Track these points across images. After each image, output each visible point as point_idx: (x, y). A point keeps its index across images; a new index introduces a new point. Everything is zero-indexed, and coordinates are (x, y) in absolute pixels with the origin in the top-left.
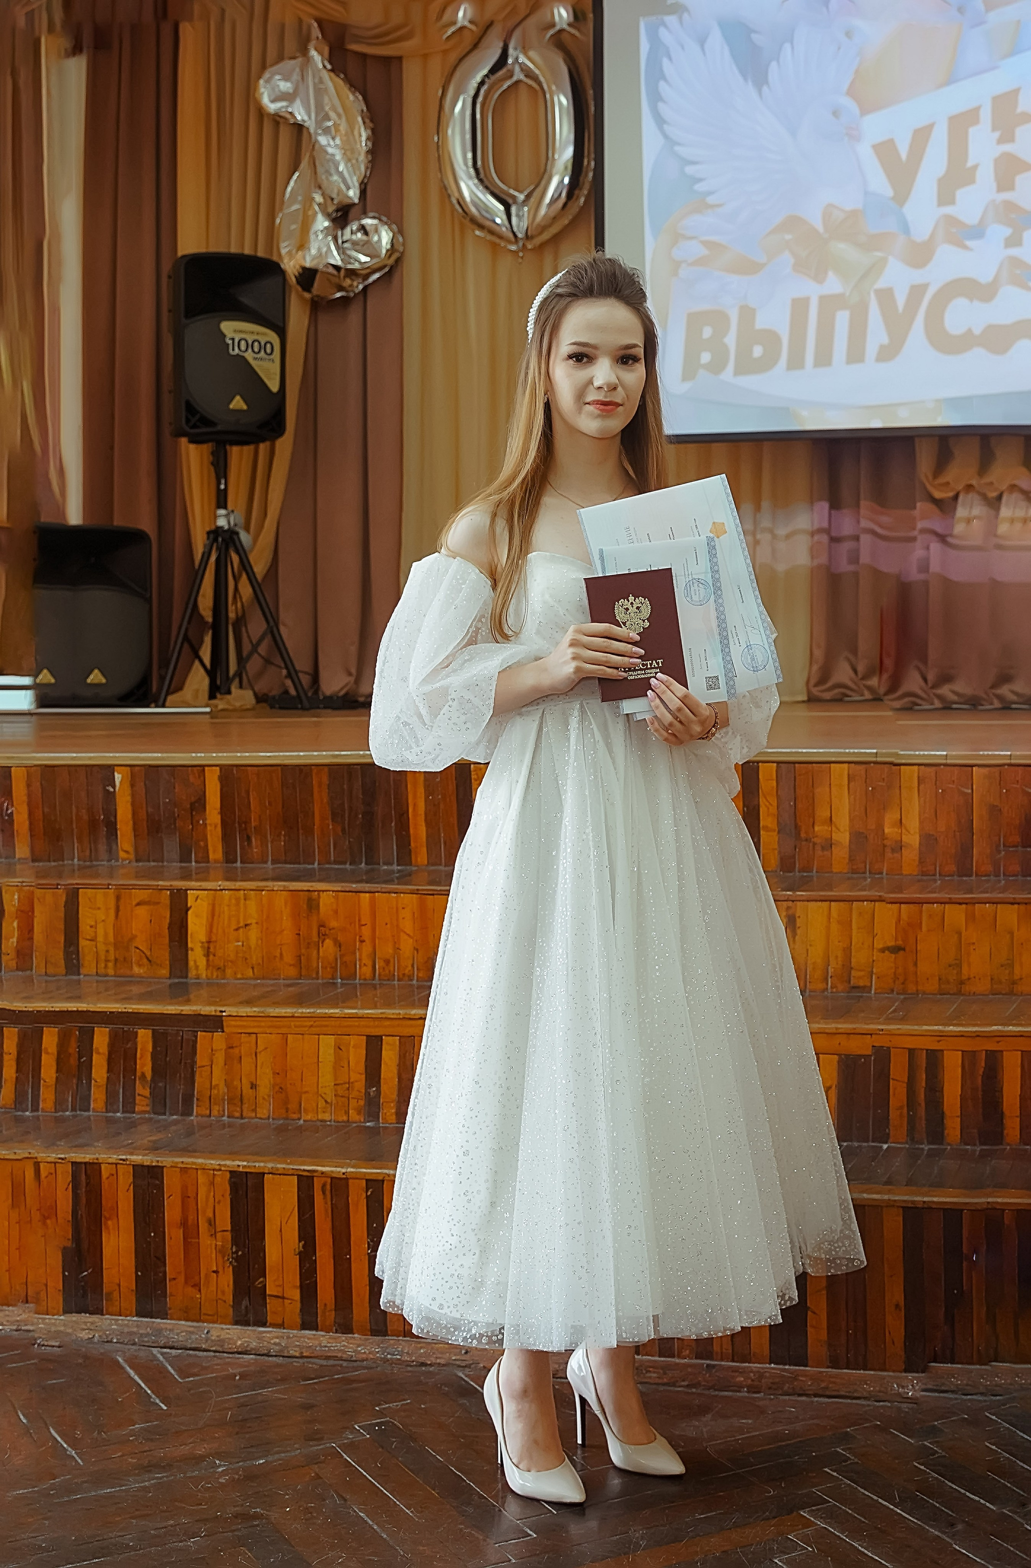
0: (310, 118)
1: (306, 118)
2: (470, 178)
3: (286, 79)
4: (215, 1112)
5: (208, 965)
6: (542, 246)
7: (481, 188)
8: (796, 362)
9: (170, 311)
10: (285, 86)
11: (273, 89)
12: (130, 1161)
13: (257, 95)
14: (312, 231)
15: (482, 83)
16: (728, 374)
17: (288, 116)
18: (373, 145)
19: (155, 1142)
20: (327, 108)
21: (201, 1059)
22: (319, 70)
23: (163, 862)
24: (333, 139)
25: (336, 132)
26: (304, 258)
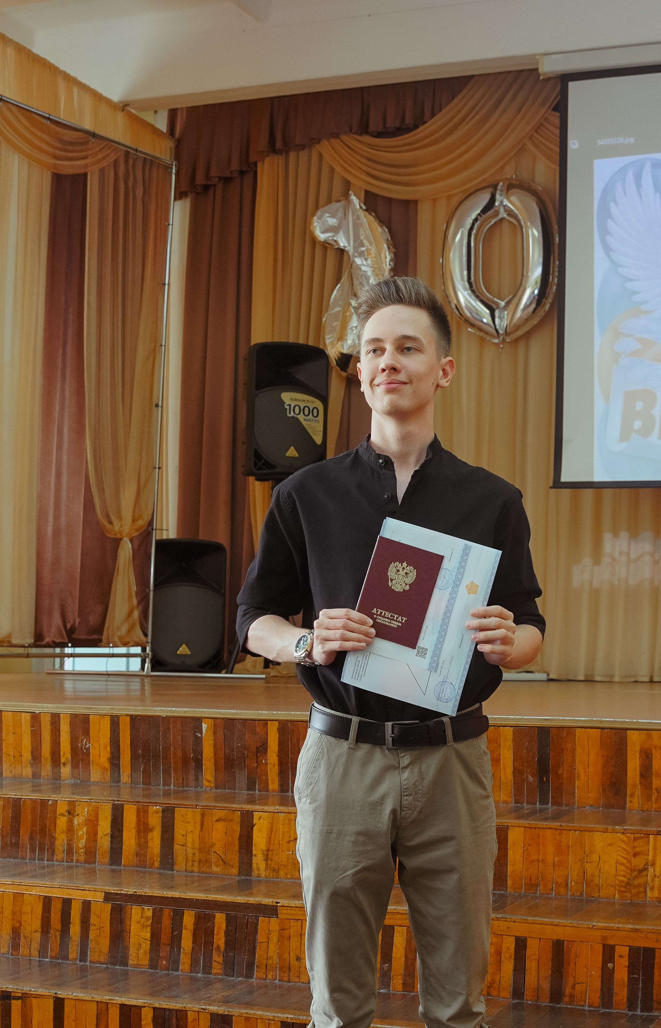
0: (349, 245)
1: (346, 245)
2: (465, 289)
3: (333, 216)
4: (270, 976)
5: (267, 868)
6: (517, 340)
7: (473, 297)
9: (244, 384)
10: (332, 221)
11: (323, 224)
12: (209, 1010)
13: (311, 228)
14: (349, 327)
15: (476, 220)
16: (654, 438)
17: (334, 243)
18: (395, 264)
19: (226, 996)
20: (362, 238)
21: (260, 938)
22: (357, 210)
23: (235, 789)
24: (366, 260)
25: (368, 255)
26: (343, 346)
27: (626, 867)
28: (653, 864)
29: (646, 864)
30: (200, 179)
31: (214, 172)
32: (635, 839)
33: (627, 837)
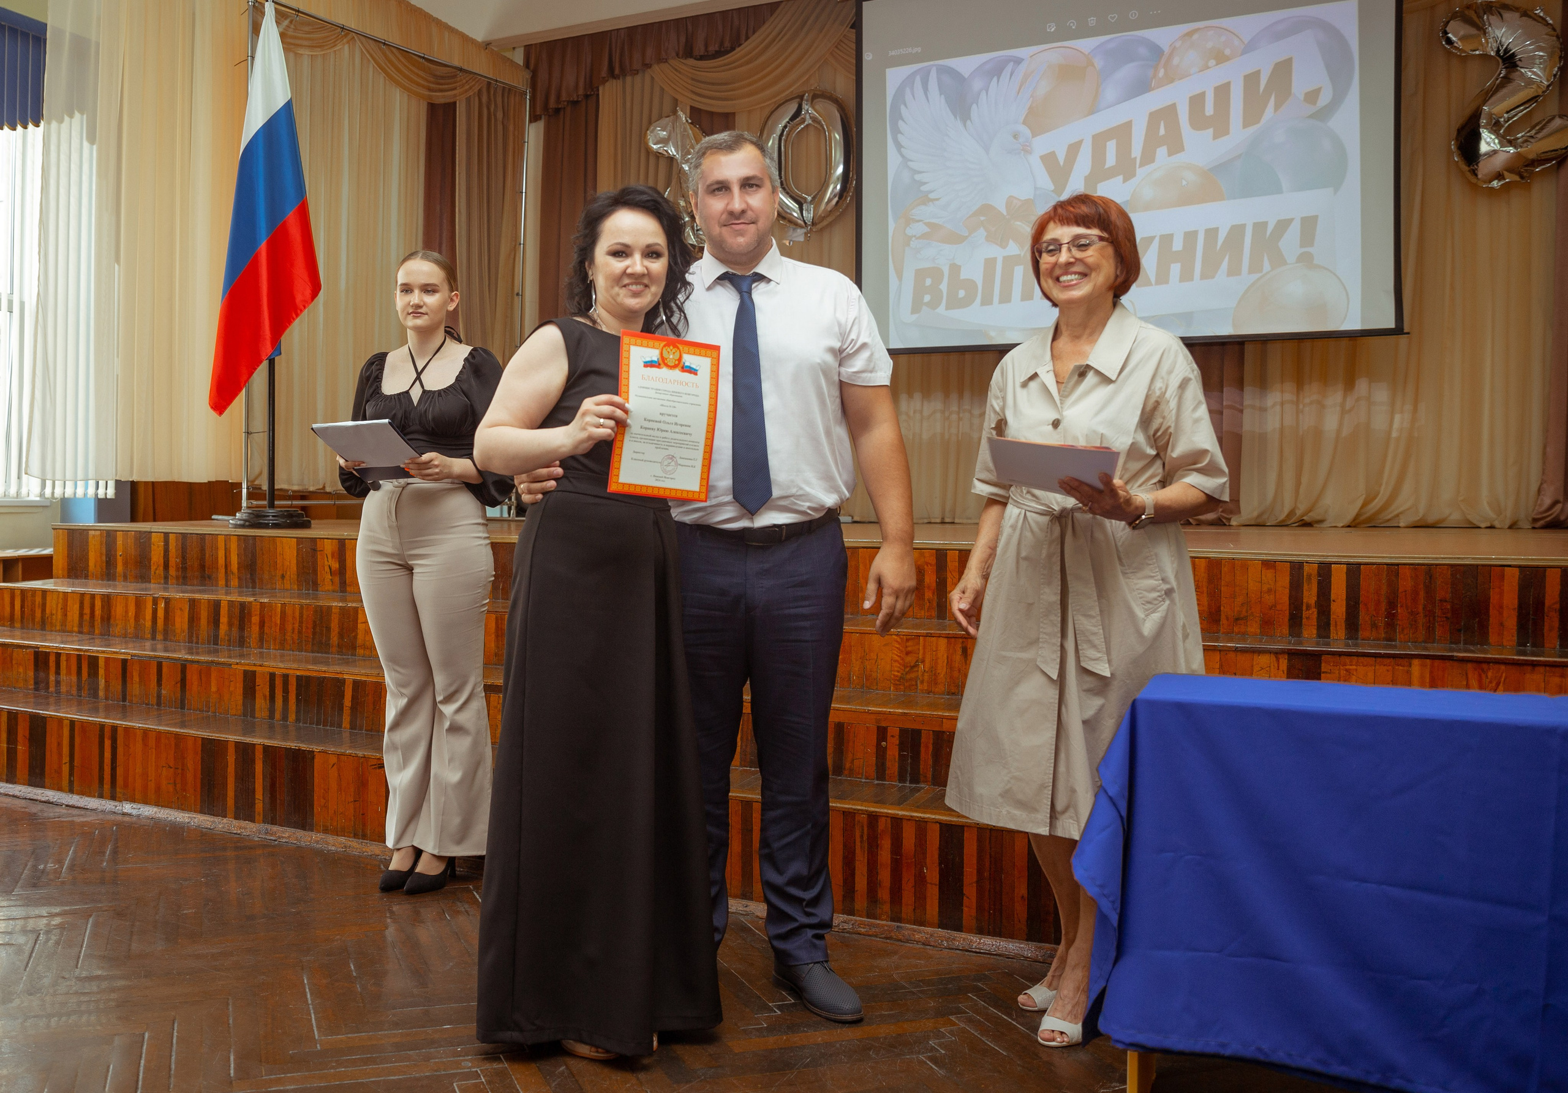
0: (678, 153)
1: (675, 154)
3: (664, 129)
6: (822, 230)
8: (987, 301)
10: (663, 134)
11: (655, 136)
13: (646, 141)
15: (785, 127)
16: (941, 309)
17: (665, 153)
22: (683, 124)
27: (900, 664)
28: (923, 662)
29: (917, 661)
30: (552, 104)
31: (564, 97)
32: (908, 640)
33: (900, 638)
